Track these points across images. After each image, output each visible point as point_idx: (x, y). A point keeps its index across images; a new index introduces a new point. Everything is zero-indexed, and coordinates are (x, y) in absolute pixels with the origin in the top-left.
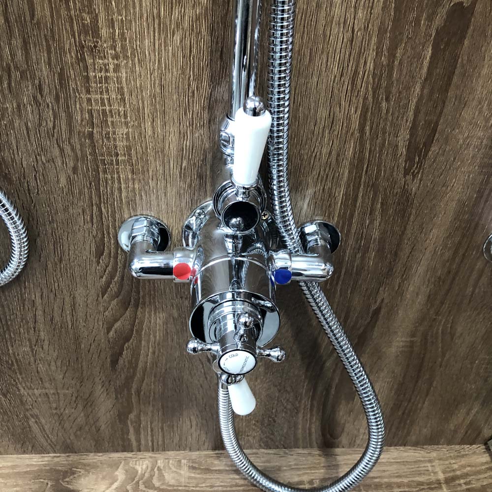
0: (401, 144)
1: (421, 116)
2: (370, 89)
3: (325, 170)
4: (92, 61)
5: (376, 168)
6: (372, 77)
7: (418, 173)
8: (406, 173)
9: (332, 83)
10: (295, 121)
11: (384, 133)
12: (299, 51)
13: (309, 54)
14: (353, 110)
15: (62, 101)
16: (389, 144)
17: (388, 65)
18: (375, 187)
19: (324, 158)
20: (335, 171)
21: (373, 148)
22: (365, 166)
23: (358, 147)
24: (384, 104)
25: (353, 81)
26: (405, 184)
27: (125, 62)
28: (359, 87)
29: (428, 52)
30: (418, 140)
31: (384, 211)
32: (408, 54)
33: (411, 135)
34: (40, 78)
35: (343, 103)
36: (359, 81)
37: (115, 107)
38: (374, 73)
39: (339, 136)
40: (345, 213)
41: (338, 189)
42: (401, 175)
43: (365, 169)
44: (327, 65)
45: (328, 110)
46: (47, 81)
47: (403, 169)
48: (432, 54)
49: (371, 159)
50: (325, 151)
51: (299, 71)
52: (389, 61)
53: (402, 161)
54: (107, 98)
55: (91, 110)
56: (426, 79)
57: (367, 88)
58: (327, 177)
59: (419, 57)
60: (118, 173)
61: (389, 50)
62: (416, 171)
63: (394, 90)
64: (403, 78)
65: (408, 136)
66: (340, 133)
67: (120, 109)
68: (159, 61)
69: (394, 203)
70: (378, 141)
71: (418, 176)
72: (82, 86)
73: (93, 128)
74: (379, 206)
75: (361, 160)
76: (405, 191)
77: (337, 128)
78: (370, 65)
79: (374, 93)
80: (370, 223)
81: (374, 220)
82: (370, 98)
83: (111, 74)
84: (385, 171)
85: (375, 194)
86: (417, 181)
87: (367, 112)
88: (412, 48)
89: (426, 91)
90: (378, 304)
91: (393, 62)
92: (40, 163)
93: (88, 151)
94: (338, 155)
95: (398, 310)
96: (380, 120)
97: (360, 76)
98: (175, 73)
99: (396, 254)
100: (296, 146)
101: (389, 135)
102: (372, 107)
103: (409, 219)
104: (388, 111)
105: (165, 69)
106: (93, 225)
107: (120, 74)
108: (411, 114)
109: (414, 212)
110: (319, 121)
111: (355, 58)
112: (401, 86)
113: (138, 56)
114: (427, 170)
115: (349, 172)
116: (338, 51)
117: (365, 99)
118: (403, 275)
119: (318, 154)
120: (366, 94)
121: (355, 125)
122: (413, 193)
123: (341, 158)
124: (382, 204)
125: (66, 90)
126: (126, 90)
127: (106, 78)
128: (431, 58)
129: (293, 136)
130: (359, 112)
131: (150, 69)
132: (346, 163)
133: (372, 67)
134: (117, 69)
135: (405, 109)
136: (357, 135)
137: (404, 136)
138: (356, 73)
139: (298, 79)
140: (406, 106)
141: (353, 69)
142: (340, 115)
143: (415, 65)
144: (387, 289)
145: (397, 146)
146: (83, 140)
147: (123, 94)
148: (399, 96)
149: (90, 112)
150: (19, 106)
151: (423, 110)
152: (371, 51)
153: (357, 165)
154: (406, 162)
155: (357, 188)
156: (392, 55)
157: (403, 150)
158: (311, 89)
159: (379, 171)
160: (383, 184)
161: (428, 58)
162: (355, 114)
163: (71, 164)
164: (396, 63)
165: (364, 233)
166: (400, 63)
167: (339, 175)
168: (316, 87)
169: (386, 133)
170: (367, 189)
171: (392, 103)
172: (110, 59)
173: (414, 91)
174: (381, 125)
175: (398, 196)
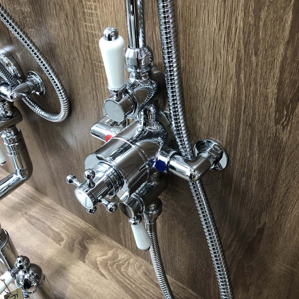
0: (270, 96)
1: (286, 75)
2: (241, 42)
3: (214, 102)
4: (85, 2)
5: (251, 111)
6: (243, 34)
7: (287, 125)
8: (277, 122)
9: (213, 34)
10: (191, 60)
11: (256, 83)
12: (189, 6)
13: (195, 9)
14: (230, 59)
15: (75, 24)
16: (260, 93)
17: (255, 25)
18: (251, 125)
19: (213, 93)
20: (221, 106)
21: (248, 94)
22: (243, 108)
23: (236, 89)
24: (254, 58)
25: (228, 34)
26: (276, 131)
27: (99, 4)
28: (233, 40)
29: (289, 16)
30: (285, 96)
31: (261, 149)
32: (271, 17)
33: (279, 90)
34: (66, 11)
35: (222, 51)
36: (233, 37)
37: (97, 32)
38: (243, 30)
39: (222, 78)
40: (231, 141)
41: (224, 120)
42: (272, 124)
43: (243, 110)
44: (209, 20)
45: (212, 56)
46: (69, 12)
47: (274, 118)
48: (293, 18)
49: (247, 102)
50: (213, 87)
51: (190, 22)
52: (255, 21)
53: (272, 110)
54: (93, 26)
55: (87, 32)
56: (288, 42)
57: (239, 42)
58: (216, 108)
59: (281, 20)
60: (102, 73)
61: (254, 11)
62: (285, 123)
63: (261, 47)
64: (268, 37)
65: (276, 91)
66: (222, 75)
67: (99, 34)
68: (113, 5)
69: (269, 145)
70: (252, 89)
71: (287, 128)
72: (82, 17)
73: (89, 44)
74: (256, 144)
75: (240, 101)
76: (276, 138)
77: (220, 70)
78: (240, 23)
79: (245, 47)
80: (250, 155)
81: (253, 154)
82: (242, 51)
83: (93, 12)
84: (259, 116)
85: (252, 132)
86: (286, 132)
87: (240, 63)
88: (275, 12)
89: (289, 53)
90: (261, 225)
91: (259, 23)
92: (71, 59)
93: (89, 57)
94: (222, 93)
95: (278, 238)
96: (251, 71)
97: (233, 31)
98: (122, 14)
99: (273, 189)
100: (193, 79)
101: (260, 85)
102: (244, 59)
103: (282, 163)
104: (257, 65)
105: (117, 11)
106: (94, 101)
107: (97, 12)
108: (277, 71)
109: (286, 159)
110: (206, 62)
111: (229, 15)
112: (267, 45)
113: (104, 2)
114: (295, 125)
115: (231, 108)
116: (215, 9)
117: (239, 51)
118: (280, 211)
119: (208, 88)
120: (239, 47)
121: (233, 71)
122: (284, 142)
123: (224, 95)
124: (259, 142)
125: (77, 19)
126: (100, 22)
127: (92, 13)
128: (292, 22)
129: (190, 70)
130: (235, 61)
131: (110, 11)
132: (228, 101)
133: (242, 26)
134: (96, 10)
135: (272, 65)
136: (235, 80)
137: (272, 89)
138: (230, 28)
139: (190, 28)
140: (272, 63)
141: (228, 25)
142: (221, 61)
143: (278, 27)
144: (268, 215)
145: (267, 96)
146: (86, 49)
147: (100, 25)
148: (266, 53)
150: (60, 25)
151: (288, 69)
152: (240, 11)
153: (237, 104)
154: (276, 112)
155: (238, 123)
156: (257, 17)
157: (272, 101)
158: (199, 36)
159: (254, 114)
160: (258, 127)
161: (289, 22)
162: (232, 62)
163: (82, 63)
164: (261, 24)
165: (247, 163)
166: (265, 25)
167: (224, 109)
168: (202, 36)
169: (257, 83)
170: (246, 127)
171: (261, 59)
172: (92, 2)
173: (278, 51)
174: (252, 76)
175: (271, 140)
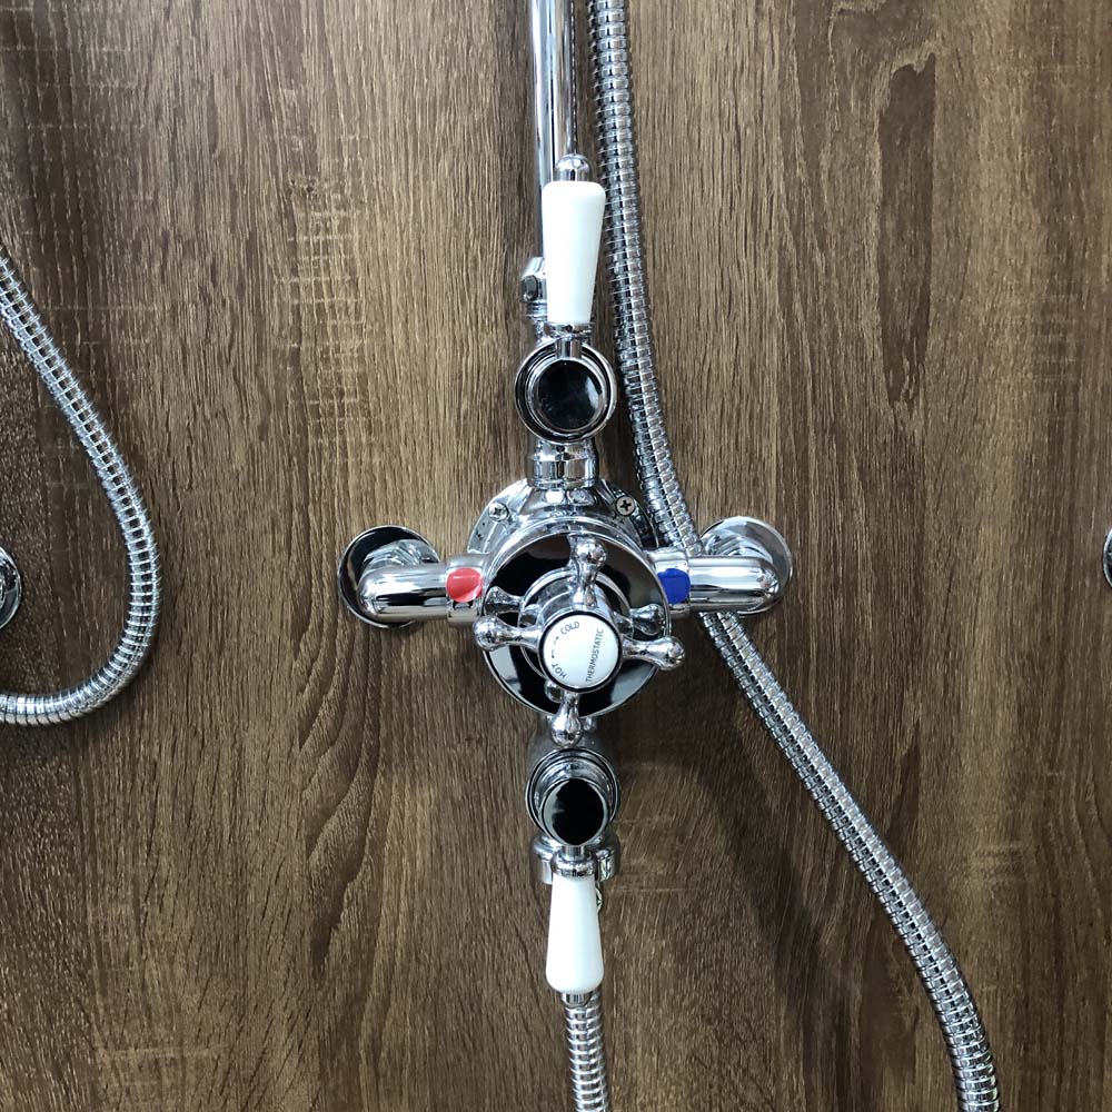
0: (867, 334)
1: (892, 274)
2: (787, 229)
3: (732, 400)
4: (303, 215)
5: (831, 391)
6: (787, 207)
7: (916, 394)
8: (893, 398)
9: (716, 223)
10: (662, 303)
11: (831, 315)
12: (651, 170)
13: (668, 175)
14: (764, 272)
15: (248, 291)
16: (846, 336)
17: (810, 184)
18: (836, 430)
19: (727, 373)
20: (752, 402)
21: (816, 348)
22: (809, 387)
23: (786, 343)
24: (818, 258)
25: (754, 216)
26: (896, 421)
27: (358, 212)
28: (766, 227)
29: (875, 153)
30: (898, 324)
31: (869, 486)
32: (841, 159)
33: (884, 314)
34: (214, 253)
35: (743, 260)
36: (765, 215)
37: (340, 297)
38: (787, 198)
39: (747, 327)
40: (789, 498)
41: (765, 441)
42: (885, 404)
43: (809, 394)
44: (703, 191)
45: (719, 279)
46: (226, 257)
47: (885, 390)
48: (884, 155)
49: (817, 371)
50: (726, 359)
51: (656, 206)
52: (811, 175)
53: (878, 367)
54: (326, 282)
55: (298, 306)
56: (884, 203)
57: (781, 228)
58: (739, 415)
59: (860, 162)
60: (342, 432)
61: (805, 155)
62: (911, 392)
63: (830, 226)
64: (841, 203)
65: (878, 318)
66: (747, 319)
67: (349, 301)
68: (414, 205)
69: (885, 467)
70: (823, 332)
71: (918, 403)
72: (284, 262)
73: (300, 342)
74: (855, 476)
75: (798, 372)
76: (900, 438)
77: (742, 311)
78: (779, 185)
79: (796, 235)
80: (845, 518)
81: (852, 510)
82: (791, 247)
83: (334, 237)
84: (850, 396)
85: (841, 448)
86: (918, 413)
87: (789, 275)
88: (848, 149)
89: (890, 225)
90: (909, 737)
91: (818, 175)
92: (200, 417)
93: (290, 388)
94: (752, 367)
95: (958, 755)
96: (817, 288)
97: (765, 207)
98: (442, 227)
99: (918, 596)
100: (670, 352)
101: (842, 317)
102: (798, 264)
103: (924, 504)
104: (828, 272)
105: (426, 220)
106: (290, 554)
107: (350, 235)
108: (872, 271)
109: (930, 487)
110: (704, 297)
111: (751, 174)
112: (842, 220)
113: (380, 200)
114: (932, 386)
115: (780, 401)
116: (717, 164)
117: (782, 249)
118: (947, 654)
119: (713, 366)
120: (781, 239)
121: (773, 301)
122: (917, 443)
123: (758, 373)
124: (860, 470)
125: (257, 273)
126: (359, 264)
127: (326, 244)
128: (883, 164)
129: (662, 333)
130: (775, 273)
131: (400, 224)
132: (771, 383)
133: (782, 191)
134: (345, 225)
135: (859, 262)
136: (780, 321)
137: (869, 321)
138: (756, 200)
139: (656, 221)
140: (860, 255)
141: (750, 194)
142: (742, 285)
143: (858, 180)
144: (919, 693)
145: (860, 339)
146: (281, 366)
147: (355, 273)
148: (842, 237)
149: (297, 311)
150: (174, 307)
151: (893, 261)
152: (775, 159)
153: (793, 386)
154: (886, 371)
155: (802, 437)
156: (813, 166)
157: (874, 349)
158: (681, 237)
159: (838, 395)
160: (853, 426)
161: (878, 164)
162: (769, 279)
163: (256, 420)
164: (824, 177)
165: (839, 546)
166: (831, 179)
167: (761, 410)
168: (689, 233)
169: (835, 314)
170: (823, 436)
171: (833, 254)
172: (334, 210)
173: (867, 228)
174: (821, 300)
175: (888, 450)
